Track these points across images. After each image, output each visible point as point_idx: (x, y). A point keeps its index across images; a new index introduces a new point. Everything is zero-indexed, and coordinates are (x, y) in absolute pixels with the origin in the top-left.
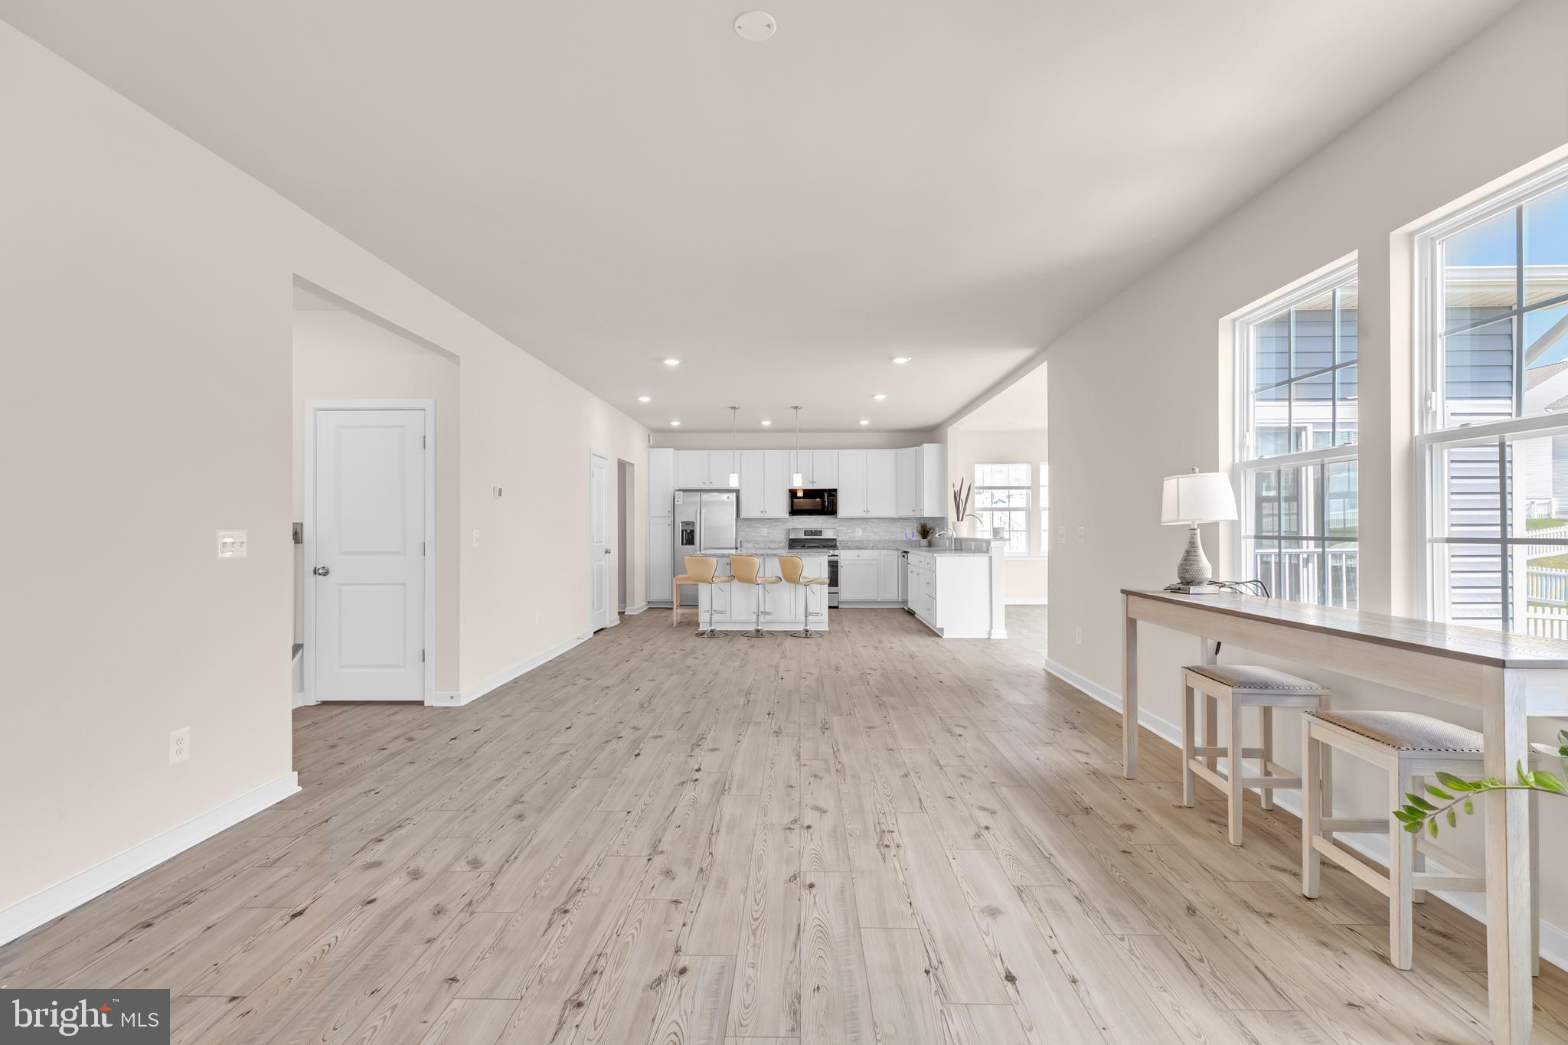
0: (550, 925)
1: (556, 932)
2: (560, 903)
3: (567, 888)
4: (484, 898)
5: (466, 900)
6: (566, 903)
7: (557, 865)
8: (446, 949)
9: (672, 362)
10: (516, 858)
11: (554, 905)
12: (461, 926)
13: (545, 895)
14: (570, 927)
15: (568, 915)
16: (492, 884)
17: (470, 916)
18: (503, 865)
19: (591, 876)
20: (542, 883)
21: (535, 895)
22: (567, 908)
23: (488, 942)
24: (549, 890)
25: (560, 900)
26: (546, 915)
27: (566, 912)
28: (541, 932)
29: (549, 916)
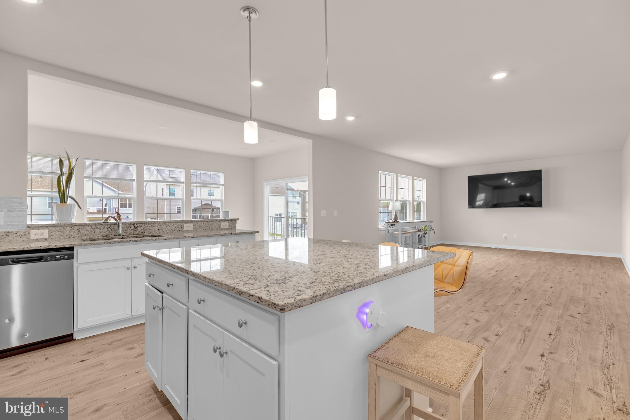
9: (499, 76)
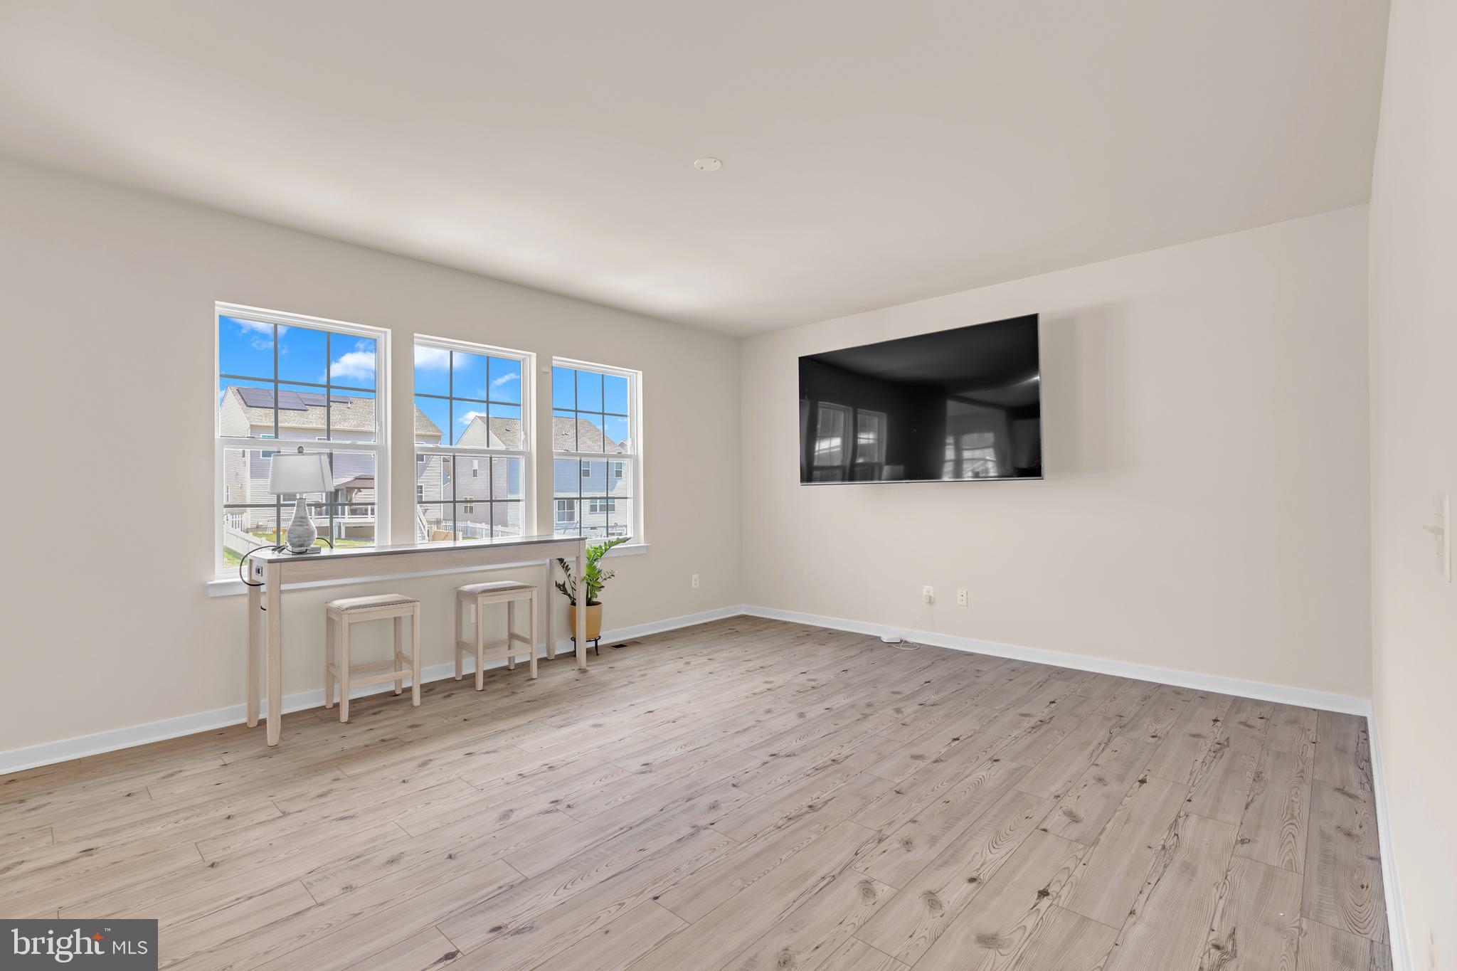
0: (826, 802)
1: (825, 796)
2: (812, 814)
3: (798, 825)
4: (867, 842)
5: (884, 846)
6: (807, 813)
7: (791, 851)
8: (902, 812)
10: (823, 878)
11: (816, 814)
12: (890, 824)
13: (817, 825)
14: (814, 796)
15: (810, 804)
16: (856, 854)
17: (882, 830)
18: (840, 873)
19: (772, 828)
20: (814, 837)
21: (825, 828)
22: (808, 809)
23: (873, 806)
24: (812, 829)
25: (808, 817)
26: (825, 809)
27: (810, 807)
28: (833, 800)
29: (824, 807)
